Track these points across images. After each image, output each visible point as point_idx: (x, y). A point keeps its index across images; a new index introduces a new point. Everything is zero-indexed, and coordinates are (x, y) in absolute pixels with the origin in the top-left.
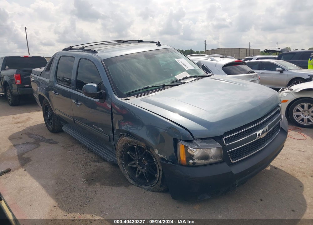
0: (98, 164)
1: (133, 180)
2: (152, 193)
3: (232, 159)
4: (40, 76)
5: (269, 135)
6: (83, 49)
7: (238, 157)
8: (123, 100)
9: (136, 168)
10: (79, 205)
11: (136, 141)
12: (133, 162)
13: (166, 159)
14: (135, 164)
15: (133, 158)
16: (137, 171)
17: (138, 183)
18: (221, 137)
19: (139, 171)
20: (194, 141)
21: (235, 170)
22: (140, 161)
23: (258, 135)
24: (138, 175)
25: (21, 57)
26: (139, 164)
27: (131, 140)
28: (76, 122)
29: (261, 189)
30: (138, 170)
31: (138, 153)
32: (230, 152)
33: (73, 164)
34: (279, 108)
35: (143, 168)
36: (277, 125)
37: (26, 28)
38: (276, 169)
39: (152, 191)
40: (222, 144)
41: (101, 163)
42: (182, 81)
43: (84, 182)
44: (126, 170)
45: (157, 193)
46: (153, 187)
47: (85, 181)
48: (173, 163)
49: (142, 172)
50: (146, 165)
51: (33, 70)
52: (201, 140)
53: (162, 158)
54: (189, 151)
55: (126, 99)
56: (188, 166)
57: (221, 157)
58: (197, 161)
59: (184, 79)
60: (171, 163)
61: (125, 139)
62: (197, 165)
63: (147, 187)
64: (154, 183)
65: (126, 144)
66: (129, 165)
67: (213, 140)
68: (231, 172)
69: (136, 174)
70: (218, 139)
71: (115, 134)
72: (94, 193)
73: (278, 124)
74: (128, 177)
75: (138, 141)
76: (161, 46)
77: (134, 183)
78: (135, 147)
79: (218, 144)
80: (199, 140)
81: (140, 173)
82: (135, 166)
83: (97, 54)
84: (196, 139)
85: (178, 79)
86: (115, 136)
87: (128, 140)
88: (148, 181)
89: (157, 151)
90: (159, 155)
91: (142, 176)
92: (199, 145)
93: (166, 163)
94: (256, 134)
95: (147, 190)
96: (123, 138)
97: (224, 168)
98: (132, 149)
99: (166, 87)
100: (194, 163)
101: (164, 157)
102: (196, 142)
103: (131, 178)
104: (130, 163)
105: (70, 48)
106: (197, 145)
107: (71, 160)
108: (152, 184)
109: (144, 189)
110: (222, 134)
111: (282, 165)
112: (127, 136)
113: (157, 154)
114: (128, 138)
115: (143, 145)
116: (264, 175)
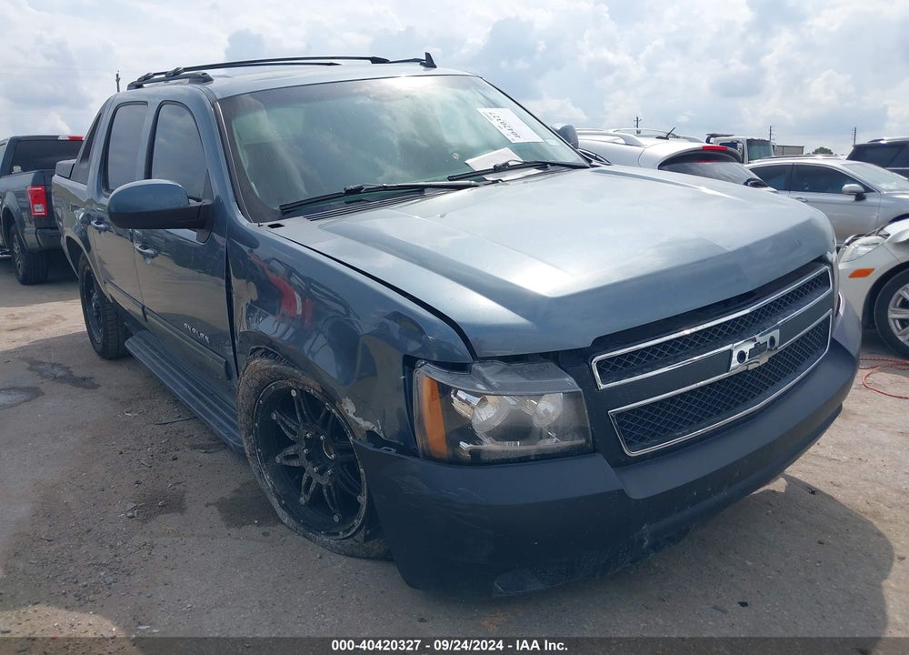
0: (202, 455)
1: (291, 513)
2: (345, 560)
3: (629, 443)
4: (69, 179)
5: (782, 365)
6: (175, 75)
7: (653, 435)
8: (263, 230)
9: (301, 470)
10: (71, 596)
11: (288, 370)
12: (290, 451)
13: (382, 435)
14: (295, 456)
15: (290, 437)
16: (304, 482)
17: (304, 525)
18: (581, 356)
19: (310, 480)
20: (477, 367)
21: (640, 486)
22: (313, 444)
23: (735, 354)
24: (308, 498)
25: (60, 138)
26: (309, 457)
27: (274, 366)
28: (148, 317)
29: (750, 564)
30: (305, 477)
31: (302, 415)
32: (619, 415)
33: (121, 453)
34: (826, 267)
35: (321, 472)
36: (816, 328)
37: (117, 75)
38: (813, 492)
39: (346, 555)
40: (586, 382)
41: (213, 452)
42: (490, 178)
43: (130, 514)
44: (267, 477)
45: (362, 563)
46: (350, 541)
47: (135, 508)
48: (400, 450)
49: (319, 486)
50: (332, 461)
51: (61, 165)
52: (502, 365)
53: (370, 434)
54: (457, 404)
55: (272, 226)
56: (455, 461)
57: (581, 431)
58: (489, 445)
59: (497, 169)
60: (393, 450)
61: (255, 365)
62: (485, 457)
63: (332, 541)
64: (353, 526)
65: (263, 384)
66: (278, 459)
67: (552, 365)
68: (622, 492)
69: (302, 493)
70: (570, 360)
71: (240, 352)
72: (146, 554)
73: (820, 324)
74: (275, 502)
75: (296, 372)
76: (435, 67)
77: (293, 523)
78: (294, 393)
79: (569, 380)
80: (497, 362)
81: (312, 489)
82: (295, 463)
83: (210, 86)
84: (484, 360)
85: (477, 169)
86: (239, 356)
87: (266, 367)
88: (336, 519)
89: (349, 408)
90: (359, 420)
91: (317, 500)
92: (494, 381)
93: (376, 450)
94: (730, 352)
95: (332, 550)
96: (252, 363)
97: (595, 477)
98: (283, 401)
99: (428, 191)
100: (475, 454)
101: (375, 429)
102: (480, 369)
103: (284, 507)
104: (281, 455)
105: (147, 78)
106: (486, 383)
107: (121, 439)
108: (348, 527)
109: (324, 546)
110: (588, 343)
111: (836, 482)
112: (266, 354)
113: (352, 416)
114: (267, 361)
115: (313, 387)
116: (767, 514)
